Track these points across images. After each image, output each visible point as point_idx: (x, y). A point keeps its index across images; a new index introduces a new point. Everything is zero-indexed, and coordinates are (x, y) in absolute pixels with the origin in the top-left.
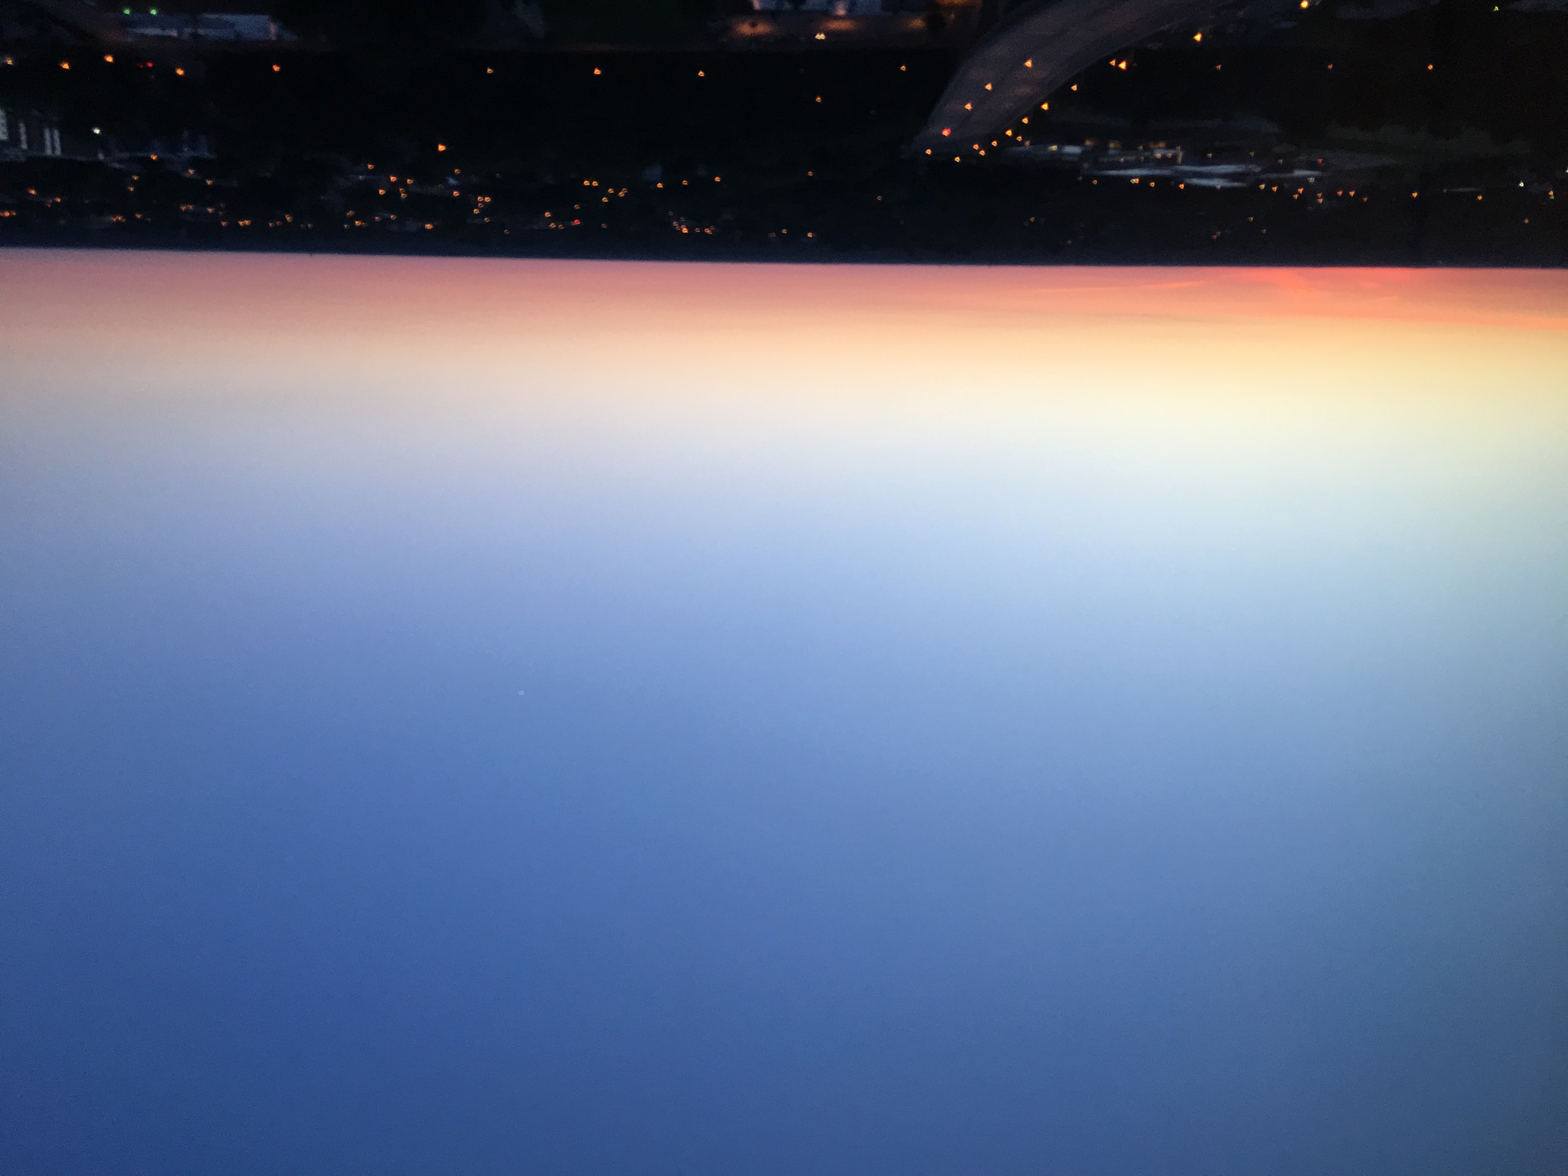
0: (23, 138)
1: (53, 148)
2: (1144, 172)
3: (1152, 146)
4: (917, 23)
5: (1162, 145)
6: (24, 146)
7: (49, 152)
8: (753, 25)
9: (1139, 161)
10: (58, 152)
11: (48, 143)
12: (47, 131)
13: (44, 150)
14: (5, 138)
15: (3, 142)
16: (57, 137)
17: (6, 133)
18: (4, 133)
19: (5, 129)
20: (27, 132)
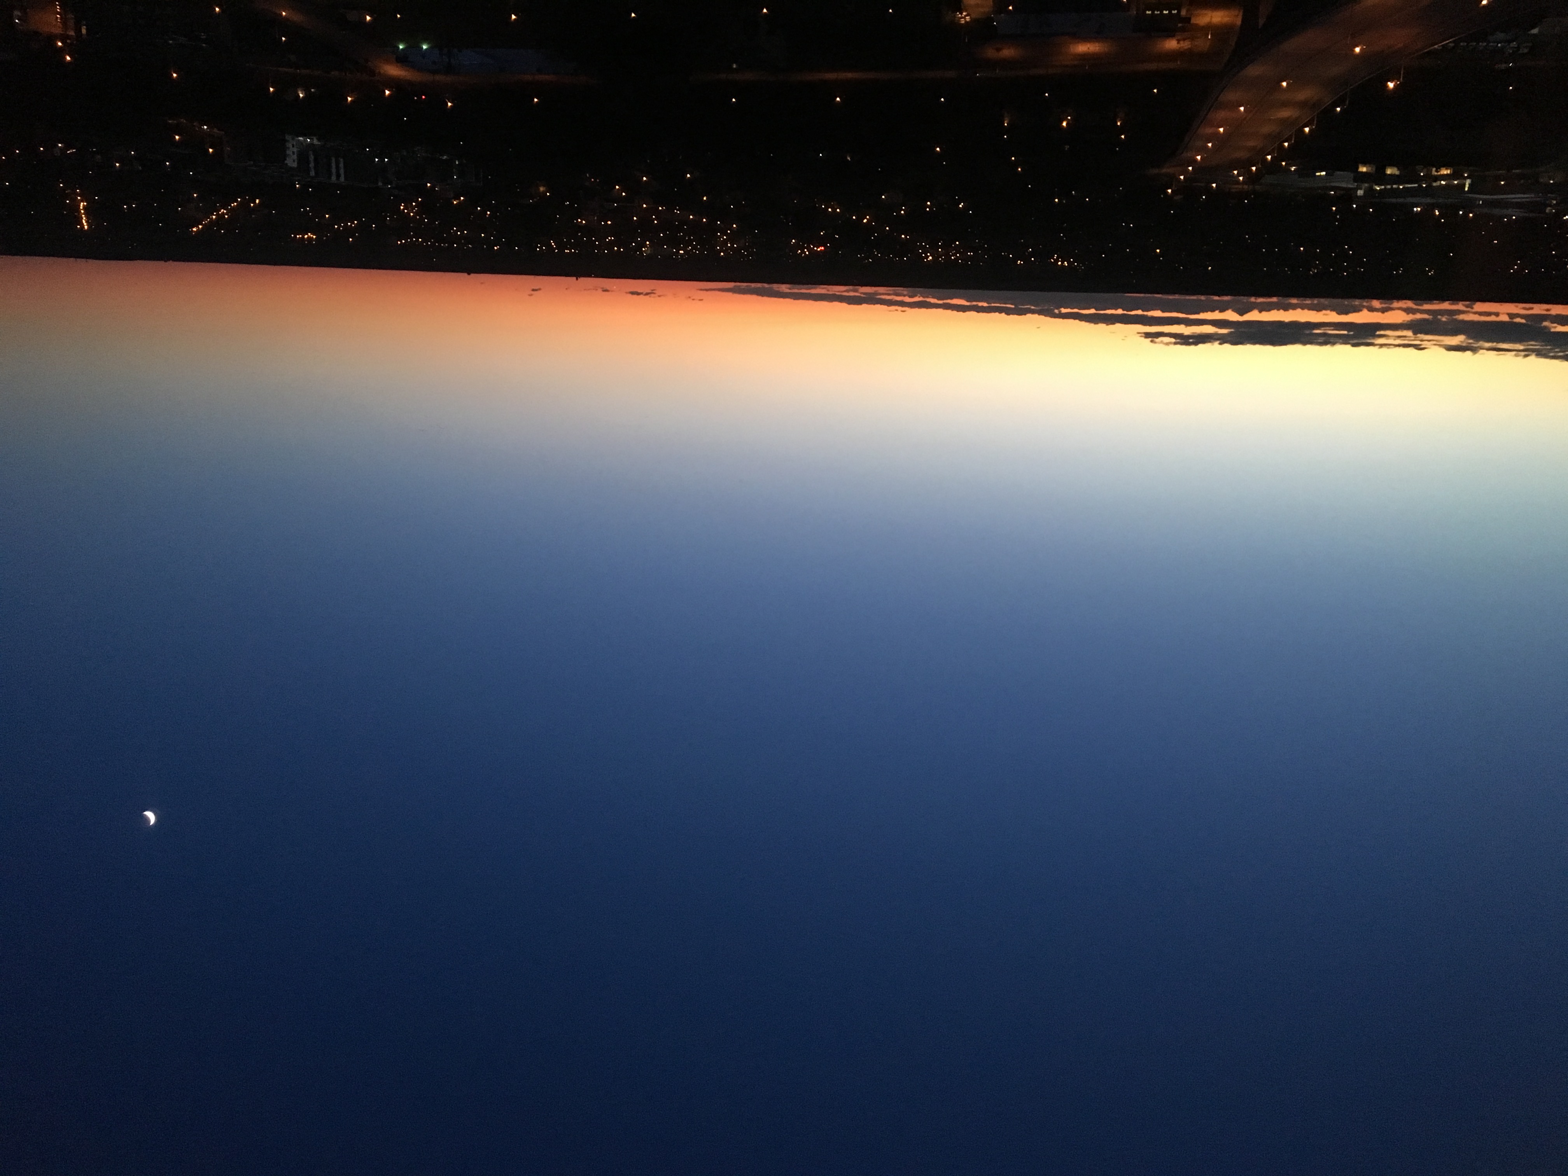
0: (312, 165)
1: (338, 176)
2: (1429, 200)
3: (1434, 173)
4: (1172, 44)
5: (1445, 172)
6: (312, 173)
7: (334, 178)
8: (998, 50)
9: (1420, 186)
10: (342, 179)
11: (334, 170)
12: (333, 160)
13: (330, 177)
14: (295, 165)
15: (292, 168)
16: (342, 165)
17: (296, 161)
18: (294, 161)
19: (295, 157)
20: (316, 160)
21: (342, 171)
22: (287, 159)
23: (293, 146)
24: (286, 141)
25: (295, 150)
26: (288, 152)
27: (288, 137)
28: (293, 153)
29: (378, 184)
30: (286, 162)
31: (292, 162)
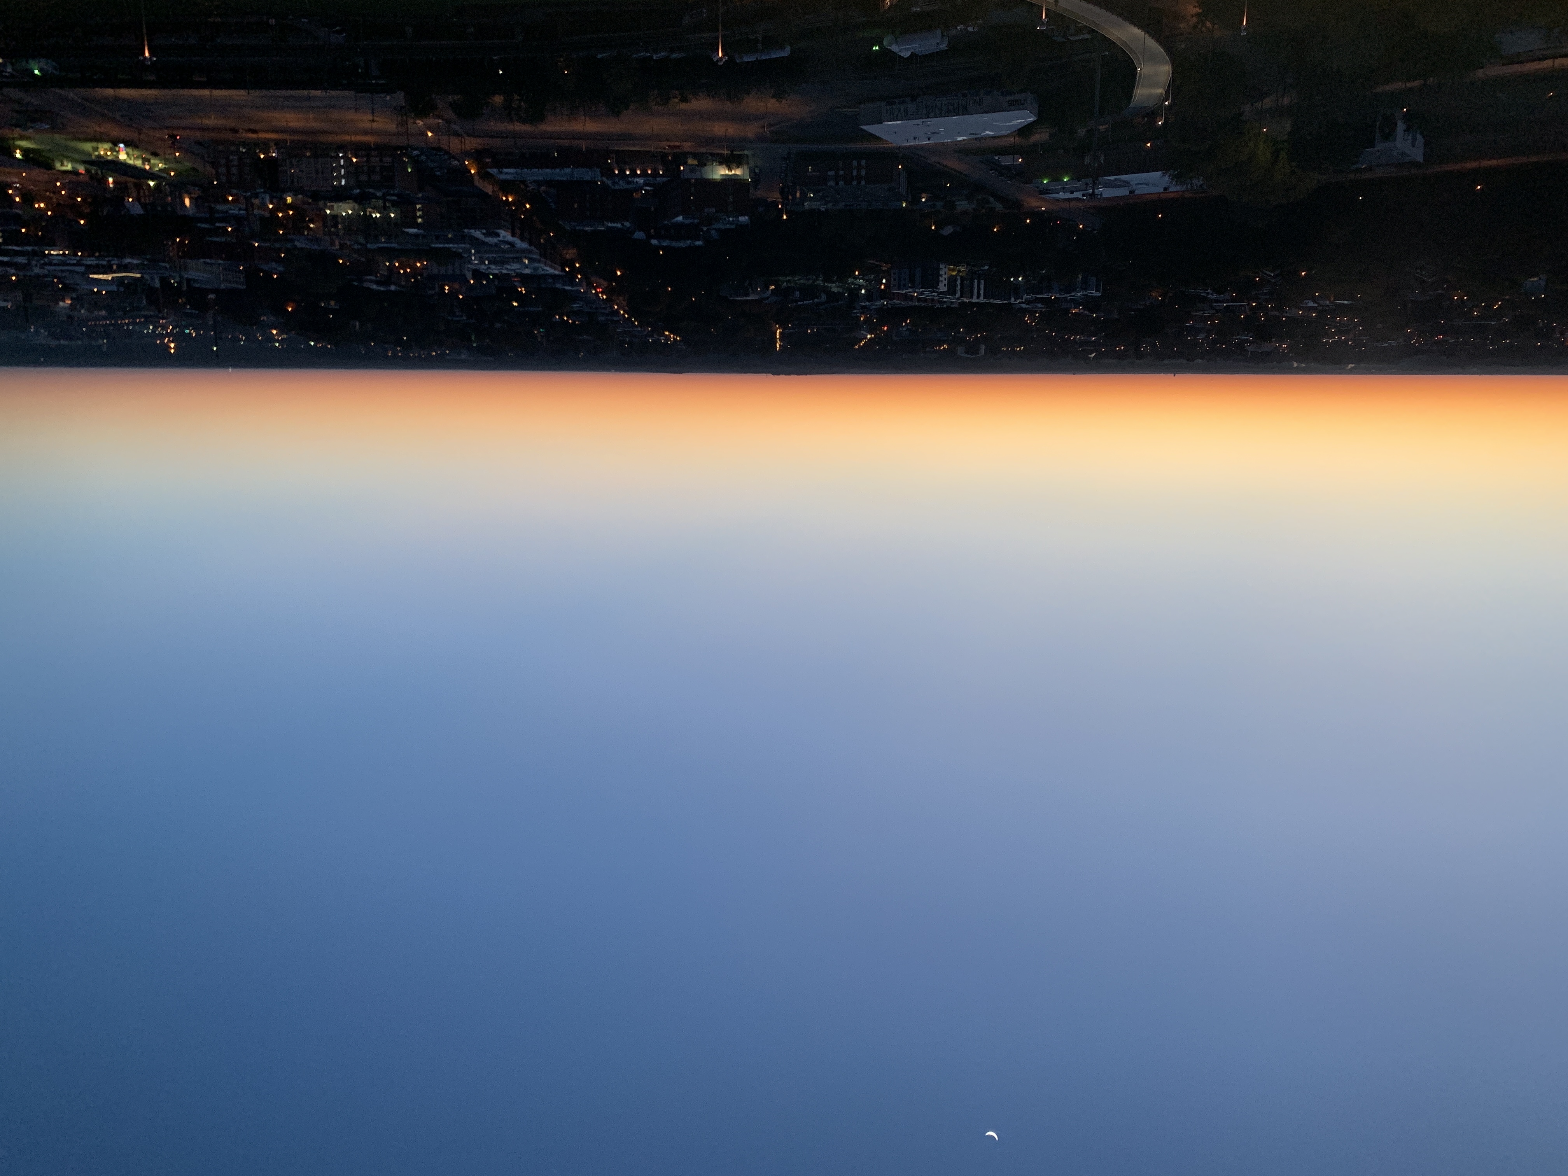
0: (959, 288)
1: (979, 295)
6: (958, 295)
7: (975, 298)
10: (982, 297)
11: (975, 291)
12: (976, 281)
13: (972, 297)
14: (945, 289)
15: (942, 293)
16: (982, 287)
17: (946, 285)
18: (945, 285)
19: (946, 282)
20: (962, 284)
21: (982, 292)
22: (940, 284)
23: (945, 273)
24: (938, 269)
25: (946, 276)
26: (941, 279)
27: (942, 266)
28: (945, 280)
29: (1010, 299)
30: (938, 287)
31: (942, 287)
